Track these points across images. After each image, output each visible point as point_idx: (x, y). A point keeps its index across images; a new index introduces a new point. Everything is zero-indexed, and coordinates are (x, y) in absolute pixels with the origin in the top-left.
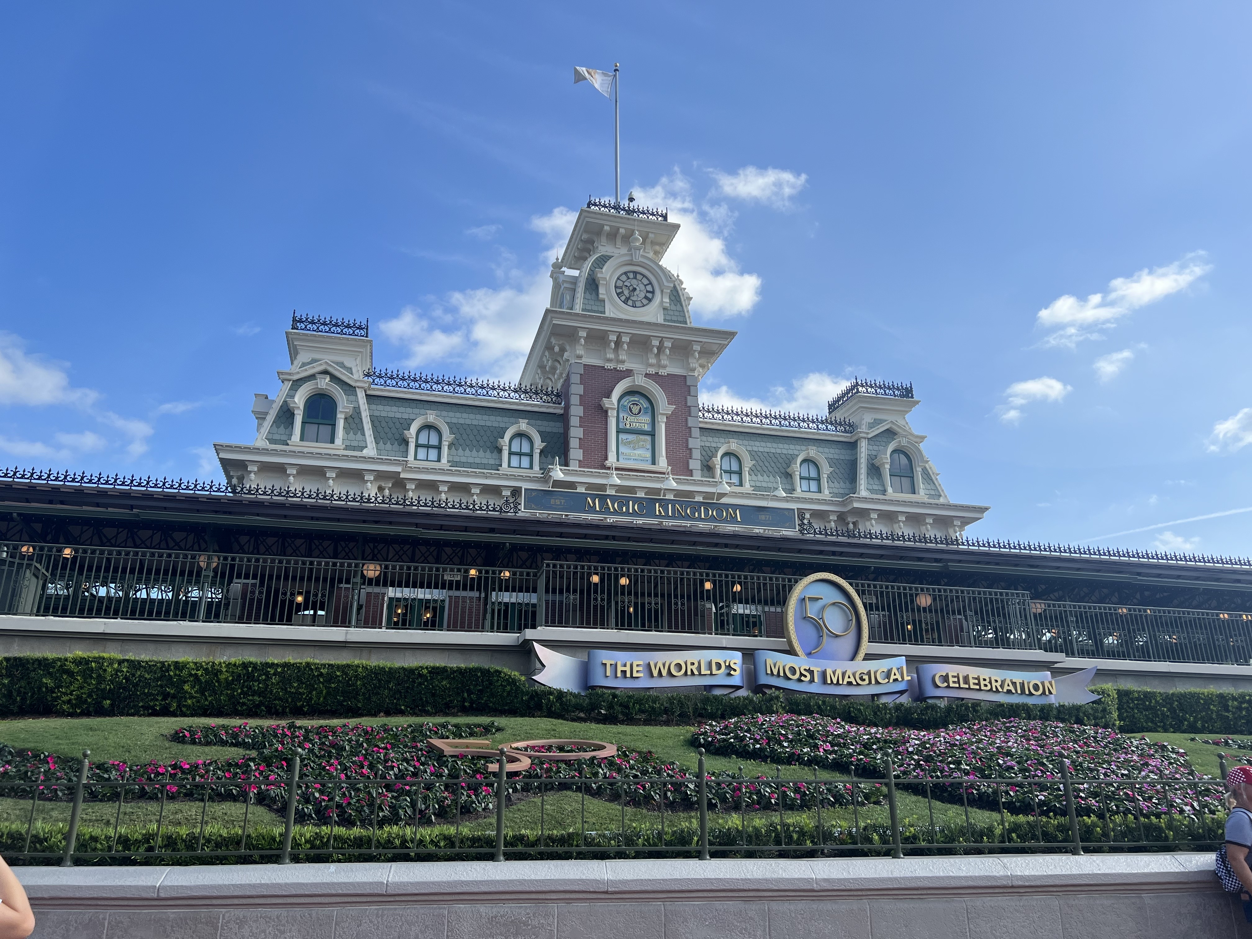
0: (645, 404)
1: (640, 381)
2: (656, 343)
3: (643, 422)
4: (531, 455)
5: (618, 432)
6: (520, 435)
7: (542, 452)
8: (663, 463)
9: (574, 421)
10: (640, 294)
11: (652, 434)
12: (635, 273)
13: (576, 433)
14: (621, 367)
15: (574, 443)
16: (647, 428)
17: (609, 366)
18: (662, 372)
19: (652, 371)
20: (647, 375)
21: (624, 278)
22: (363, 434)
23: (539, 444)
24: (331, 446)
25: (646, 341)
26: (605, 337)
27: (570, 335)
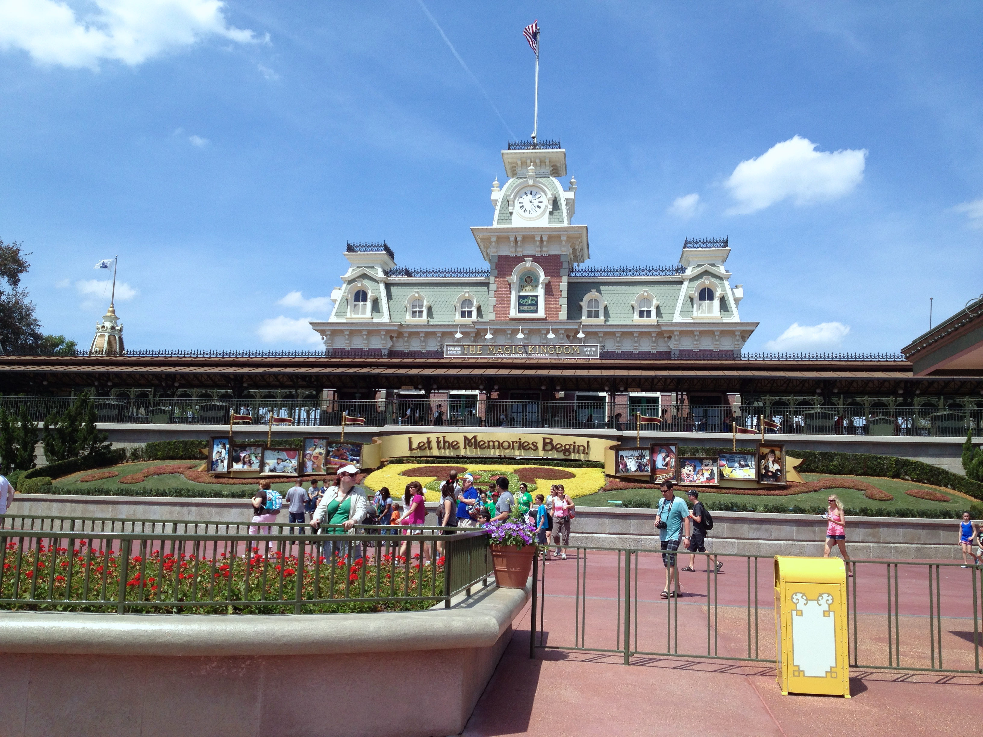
1: (529, 264)
2: (538, 238)
4: (473, 310)
6: (467, 300)
8: (542, 313)
12: (531, 191)
14: (520, 254)
17: (513, 255)
18: (543, 255)
19: (538, 254)
22: (382, 309)
23: (475, 304)
24: (366, 317)
25: (533, 237)
26: (508, 238)
27: (489, 239)
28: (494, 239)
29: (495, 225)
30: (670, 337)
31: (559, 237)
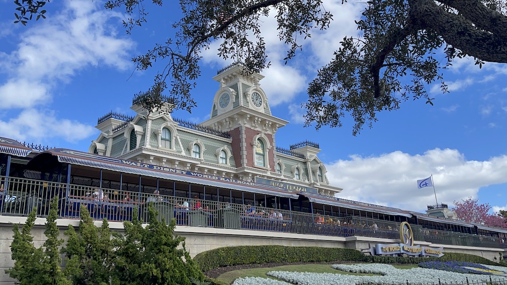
0: (261, 144)
1: (263, 136)
2: (267, 122)
3: (260, 151)
4: (226, 159)
5: (256, 154)
6: (222, 151)
7: (230, 158)
8: (268, 167)
10: (258, 102)
11: (264, 156)
12: (257, 93)
13: (245, 153)
14: (256, 129)
15: (244, 156)
16: (262, 153)
17: (252, 128)
19: (264, 132)
20: (265, 134)
21: (253, 95)
22: (180, 146)
23: (230, 155)
24: (170, 150)
25: (264, 121)
26: (254, 118)
28: (249, 116)
31: (275, 124)
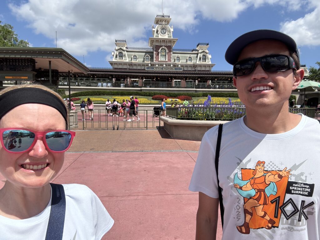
0: (165, 51)
1: (164, 47)
2: (166, 41)
3: (164, 54)
4: (149, 59)
5: (161, 55)
6: (147, 56)
7: (150, 59)
8: (167, 60)
9: (154, 54)
11: (166, 55)
12: (164, 28)
13: (155, 56)
14: (161, 45)
15: (154, 58)
16: (165, 54)
17: (159, 45)
18: (167, 45)
19: (166, 45)
21: (162, 29)
22: (126, 58)
23: (150, 58)
24: (122, 60)
25: (165, 41)
26: (158, 41)
27: (153, 41)
28: (155, 41)
29: (155, 37)
30: (196, 67)
31: (171, 41)
